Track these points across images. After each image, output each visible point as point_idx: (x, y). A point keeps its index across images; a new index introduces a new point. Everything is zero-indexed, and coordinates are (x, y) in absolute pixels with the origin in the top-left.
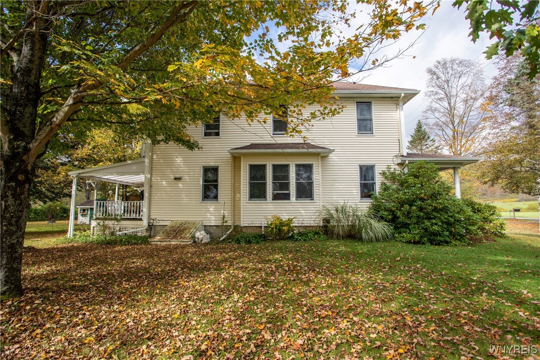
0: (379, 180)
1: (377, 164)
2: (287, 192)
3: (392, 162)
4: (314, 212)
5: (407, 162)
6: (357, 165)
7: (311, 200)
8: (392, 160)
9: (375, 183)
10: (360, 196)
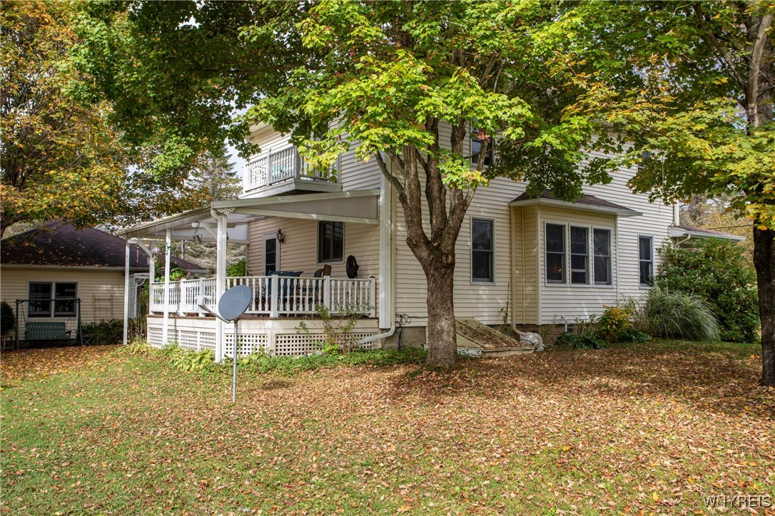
0: (656, 260)
1: (655, 236)
2: (583, 271)
3: (667, 234)
4: (612, 302)
5: (689, 237)
6: (636, 235)
7: (607, 284)
8: (666, 231)
9: (651, 263)
10: (638, 281)
